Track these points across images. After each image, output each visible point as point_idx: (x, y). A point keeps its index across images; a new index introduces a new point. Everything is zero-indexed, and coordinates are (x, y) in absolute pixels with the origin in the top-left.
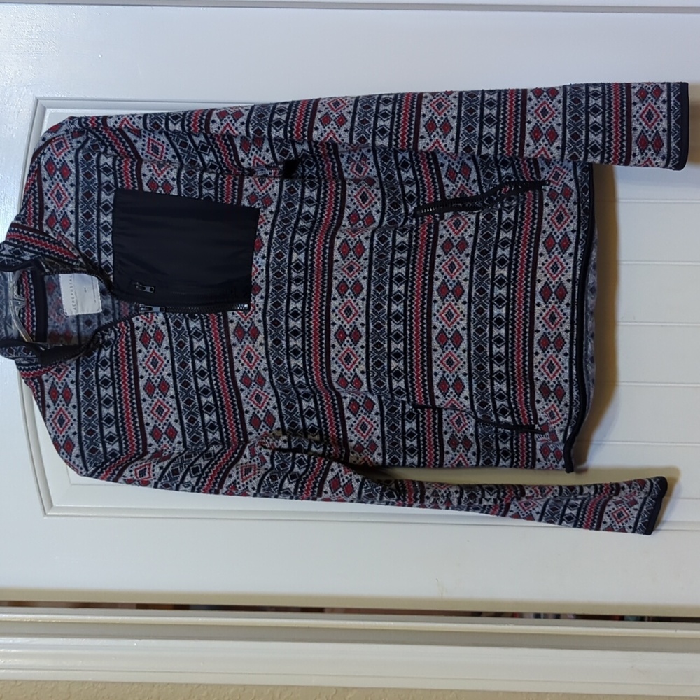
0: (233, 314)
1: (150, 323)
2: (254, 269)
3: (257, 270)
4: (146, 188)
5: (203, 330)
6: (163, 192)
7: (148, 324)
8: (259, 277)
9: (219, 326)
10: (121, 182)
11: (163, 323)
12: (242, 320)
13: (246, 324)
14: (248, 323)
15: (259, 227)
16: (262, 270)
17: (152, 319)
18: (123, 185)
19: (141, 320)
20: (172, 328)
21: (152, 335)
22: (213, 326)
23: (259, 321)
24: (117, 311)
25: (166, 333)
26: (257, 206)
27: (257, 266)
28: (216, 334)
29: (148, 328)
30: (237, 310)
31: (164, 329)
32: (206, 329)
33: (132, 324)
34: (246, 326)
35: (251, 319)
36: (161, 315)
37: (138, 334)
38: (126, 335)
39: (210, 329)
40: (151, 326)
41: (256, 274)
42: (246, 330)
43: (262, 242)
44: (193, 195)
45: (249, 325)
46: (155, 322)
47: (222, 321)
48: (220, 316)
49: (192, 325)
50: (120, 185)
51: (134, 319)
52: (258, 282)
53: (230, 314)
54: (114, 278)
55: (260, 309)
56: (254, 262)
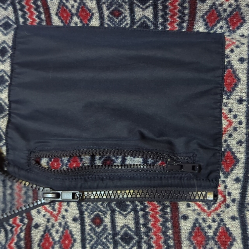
0: (188, 206)
1: (56, 218)
2: (225, 123)
3: (230, 123)
4: (56, 21)
5: (137, 232)
6: (79, 24)
7: (52, 220)
8: (235, 134)
9: (164, 224)
10: (23, 16)
11: (75, 220)
12: (204, 215)
13: (210, 222)
14: (214, 221)
15: (227, 51)
16: (240, 123)
17: (59, 212)
18: (26, 20)
19: (43, 212)
20: (88, 228)
21: (57, 238)
22: (154, 225)
23: (233, 218)
24: (9, 205)
25: (77, 236)
26: (219, 31)
27: (230, 116)
28: (159, 238)
29: (53, 226)
30: (194, 200)
31: (75, 228)
32: (143, 229)
33: (30, 219)
34: (210, 227)
35: (219, 215)
36: (74, 205)
37: (37, 235)
38: (18, 236)
39: (149, 230)
40: (57, 224)
41: (230, 130)
42: (210, 233)
43: (236, 76)
44: (121, 22)
45: (215, 225)
46: (63, 217)
47: (169, 216)
48: (165, 207)
49: (120, 221)
50: (21, 20)
51: (34, 212)
52: (233, 143)
53: (182, 206)
54: (7, 150)
55: (234, 201)
56: (225, 110)
